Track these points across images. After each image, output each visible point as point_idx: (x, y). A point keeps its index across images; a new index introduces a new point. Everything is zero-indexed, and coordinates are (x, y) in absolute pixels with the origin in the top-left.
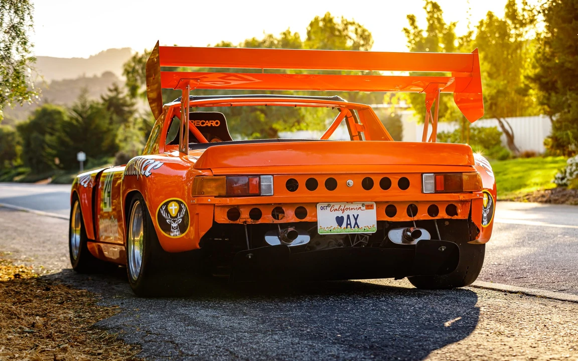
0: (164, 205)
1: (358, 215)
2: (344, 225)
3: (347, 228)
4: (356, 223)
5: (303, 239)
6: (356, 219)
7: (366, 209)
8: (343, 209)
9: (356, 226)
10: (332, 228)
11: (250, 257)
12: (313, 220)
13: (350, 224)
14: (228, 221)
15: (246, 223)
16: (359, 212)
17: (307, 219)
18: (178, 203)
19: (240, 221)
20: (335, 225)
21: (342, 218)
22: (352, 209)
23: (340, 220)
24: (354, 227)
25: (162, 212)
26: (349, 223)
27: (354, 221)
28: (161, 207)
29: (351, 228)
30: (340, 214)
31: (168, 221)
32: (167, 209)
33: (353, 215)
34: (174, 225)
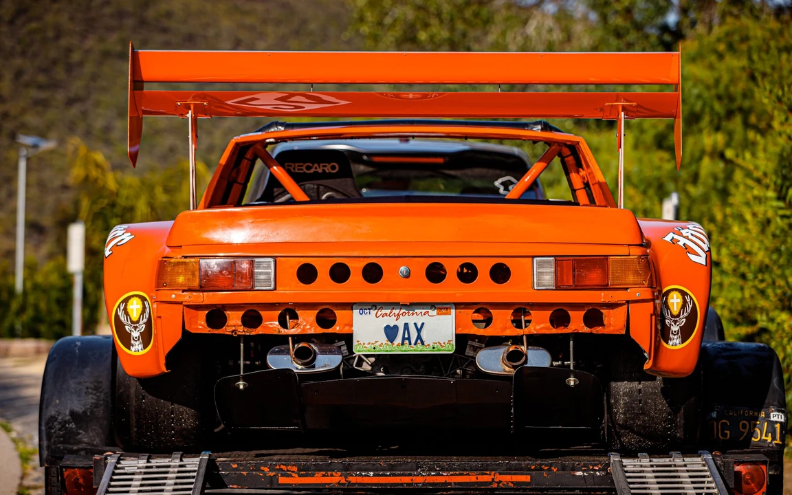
0: (122, 302)
1: (423, 324)
2: (399, 340)
3: (403, 344)
4: (419, 337)
5: (327, 361)
6: (419, 331)
7: (438, 314)
8: (398, 314)
9: (419, 341)
10: (378, 344)
11: (241, 387)
12: (346, 330)
13: (409, 339)
14: (208, 330)
15: (236, 333)
16: (425, 319)
17: (337, 329)
18: (142, 301)
19: (226, 330)
20: (384, 339)
21: (396, 327)
22: (413, 314)
23: (391, 332)
24: (415, 344)
25: (120, 314)
26: (406, 336)
27: (417, 334)
28: (119, 307)
29: (410, 344)
30: (392, 322)
31: (127, 327)
32: (126, 309)
33: (415, 324)
34: (135, 334)
